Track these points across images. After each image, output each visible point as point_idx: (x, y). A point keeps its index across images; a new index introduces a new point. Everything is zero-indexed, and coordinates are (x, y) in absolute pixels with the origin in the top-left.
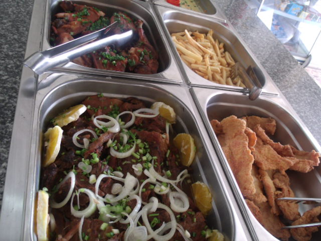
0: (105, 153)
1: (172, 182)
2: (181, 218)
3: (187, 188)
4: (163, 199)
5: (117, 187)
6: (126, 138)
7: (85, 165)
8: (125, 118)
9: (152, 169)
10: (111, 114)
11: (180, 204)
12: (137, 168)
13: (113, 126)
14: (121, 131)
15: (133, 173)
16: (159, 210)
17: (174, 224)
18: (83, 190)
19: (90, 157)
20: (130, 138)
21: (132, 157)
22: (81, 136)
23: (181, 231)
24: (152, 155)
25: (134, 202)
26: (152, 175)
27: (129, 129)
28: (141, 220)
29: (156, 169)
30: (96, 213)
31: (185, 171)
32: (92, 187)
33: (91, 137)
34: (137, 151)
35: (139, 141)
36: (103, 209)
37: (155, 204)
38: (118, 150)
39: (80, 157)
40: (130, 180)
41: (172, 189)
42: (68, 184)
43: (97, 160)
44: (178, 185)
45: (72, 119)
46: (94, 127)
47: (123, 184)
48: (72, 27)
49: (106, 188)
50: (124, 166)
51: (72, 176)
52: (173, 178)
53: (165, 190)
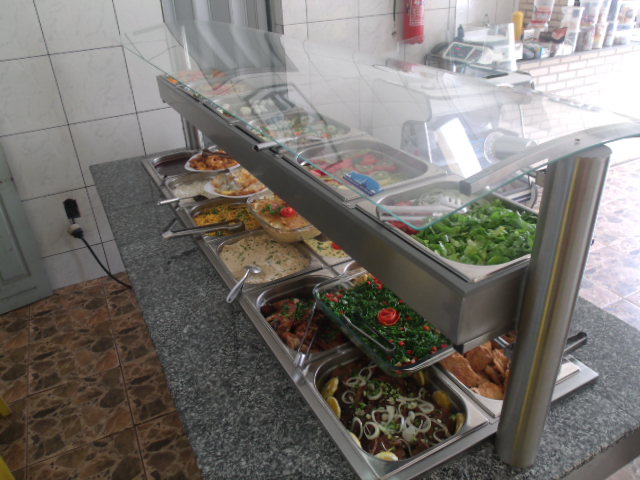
0: (366, 400)
1: (417, 399)
2: (432, 415)
3: (429, 398)
4: (416, 410)
5: (384, 416)
6: (373, 386)
7: (359, 411)
8: (365, 374)
9: (400, 397)
10: (353, 375)
11: (427, 409)
12: (391, 400)
13: (360, 382)
14: (367, 383)
15: (389, 404)
16: (417, 417)
17: (429, 420)
18: (367, 423)
19: (359, 406)
20: (376, 384)
21: (383, 396)
22: (346, 396)
23: (435, 421)
24: (395, 388)
25: (400, 419)
26: (402, 400)
27: (371, 379)
28: (408, 426)
29: (403, 395)
30: (382, 433)
31: (422, 389)
32: (371, 420)
33: (352, 395)
34: (384, 390)
35: (382, 384)
36: (384, 429)
37: (413, 415)
38: (373, 395)
39: (354, 410)
40: (390, 409)
41: (419, 403)
42: (357, 423)
43: (364, 405)
44: (422, 398)
45: (334, 389)
46: (350, 388)
47: (387, 413)
48: (285, 325)
49: (379, 418)
50: (383, 402)
51: (357, 419)
52: (416, 396)
53: (414, 405)
